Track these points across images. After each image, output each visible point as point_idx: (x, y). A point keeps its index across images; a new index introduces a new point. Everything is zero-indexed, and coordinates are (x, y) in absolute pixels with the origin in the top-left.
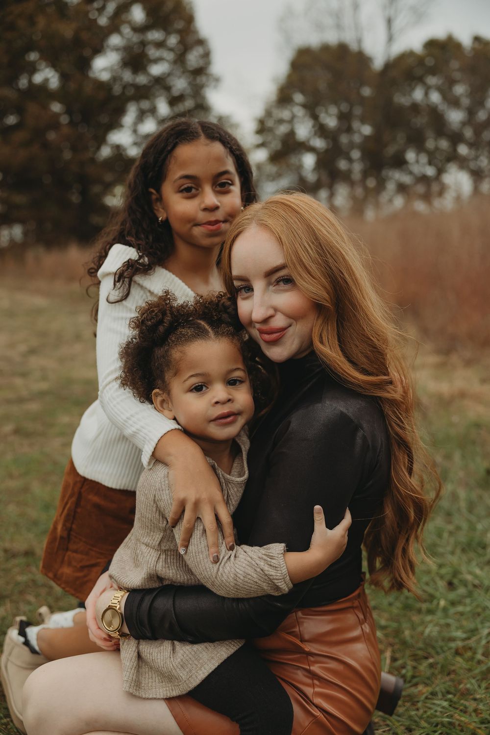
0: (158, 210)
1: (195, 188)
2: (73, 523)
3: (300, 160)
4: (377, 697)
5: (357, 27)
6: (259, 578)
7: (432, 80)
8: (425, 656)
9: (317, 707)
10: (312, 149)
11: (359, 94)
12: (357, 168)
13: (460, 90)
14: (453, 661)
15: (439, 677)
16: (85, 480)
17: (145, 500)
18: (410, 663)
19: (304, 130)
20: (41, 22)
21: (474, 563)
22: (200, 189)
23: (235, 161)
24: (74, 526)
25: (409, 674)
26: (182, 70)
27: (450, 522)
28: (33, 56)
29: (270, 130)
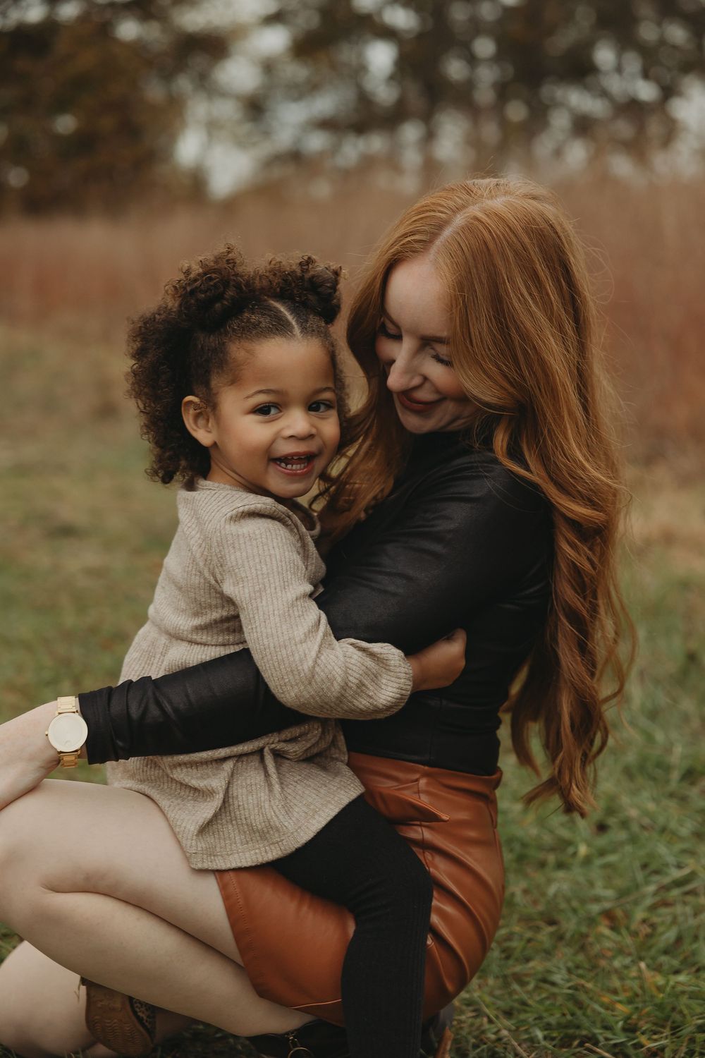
3: (360, 55)
10: (388, 33)
12: (487, 76)
21: (645, 794)
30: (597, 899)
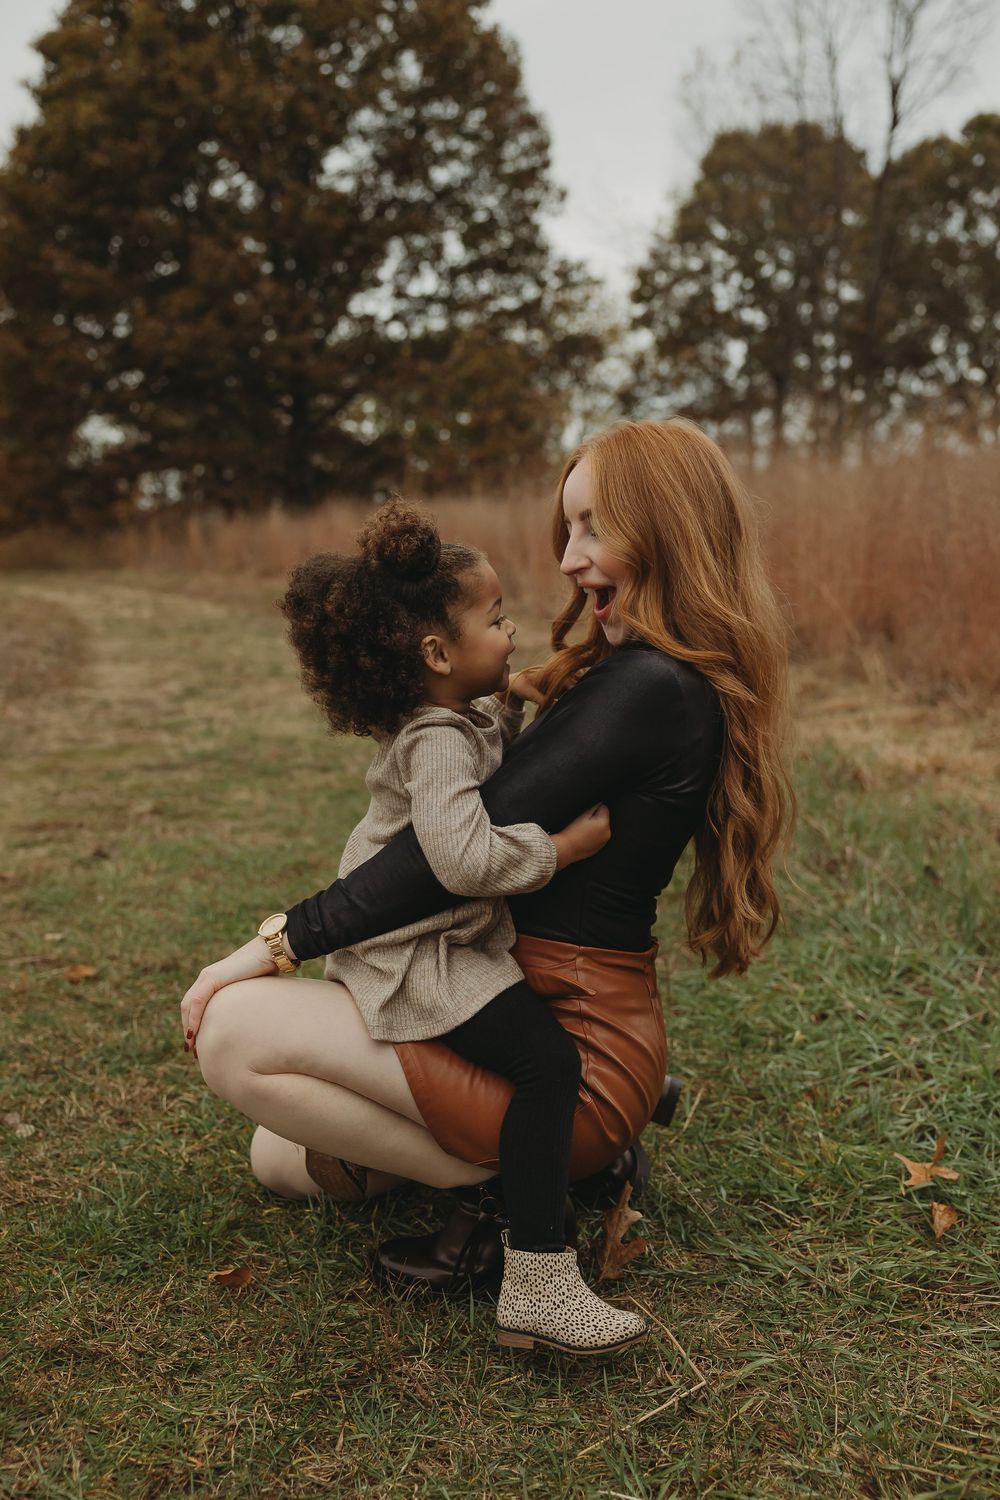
3: (723, 351)
7: (982, 197)
9: (589, 1089)
11: (837, 222)
19: (726, 295)
20: (225, 83)
28: (210, 148)
29: (661, 292)
30: (803, 1079)
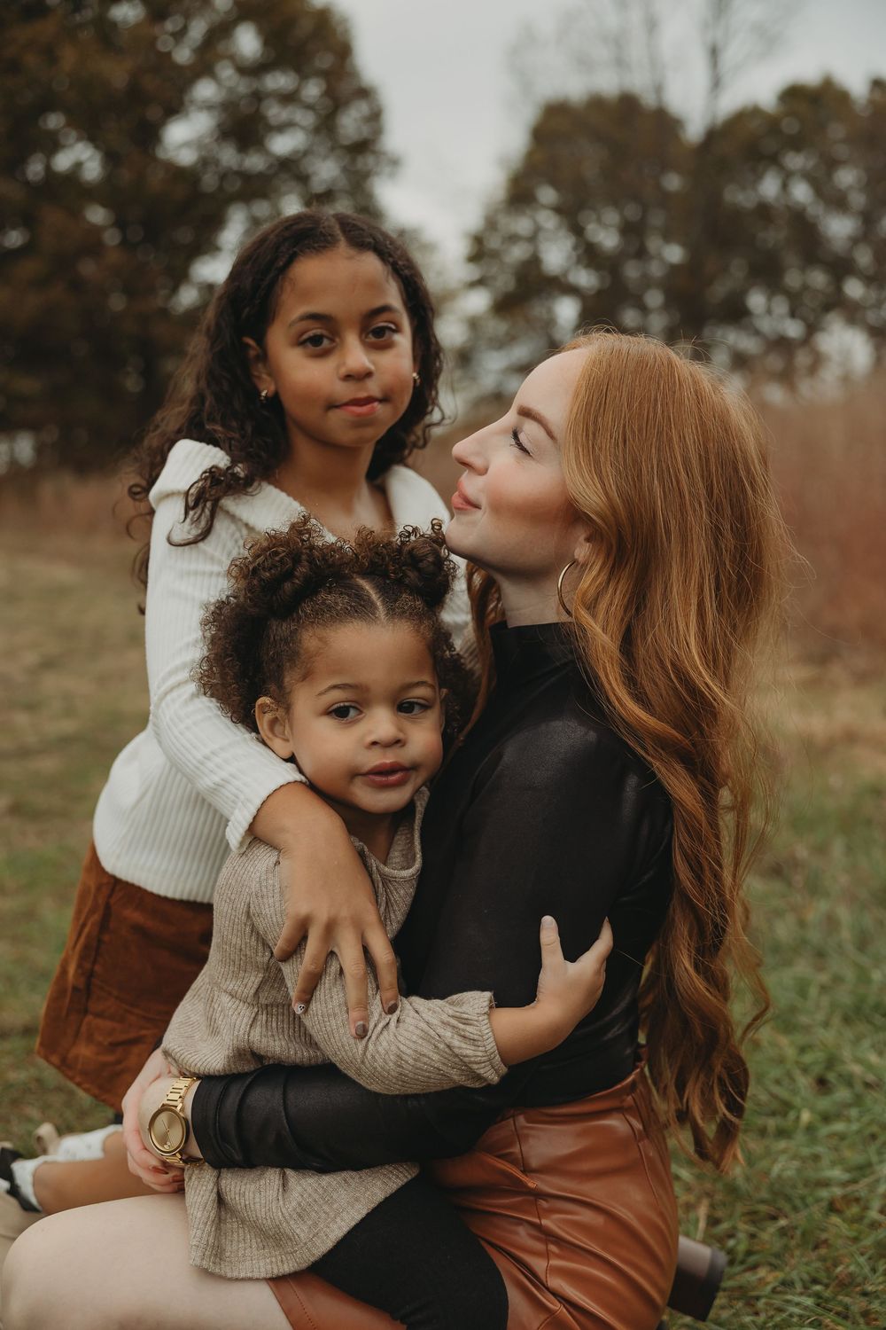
0: (259, 378)
1: (327, 338)
2: (94, 962)
4: (672, 1281)
5: (654, 62)
6: (444, 1060)
7: (795, 161)
8: (772, 1213)
9: (555, 1294)
10: (571, 290)
11: (658, 186)
12: (657, 324)
13: (847, 177)
14: (825, 1224)
15: (797, 1253)
16: (116, 882)
17: (230, 911)
18: (744, 1228)
19: (556, 255)
20: (69, 57)
21: (866, 1043)
22: (337, 340)
23: (402, 287)
24: (97, 968)
25: (742, 1248)
26: (329, 144)
27: (820, 969)
28: (54, 121)
29: (495, 255)
30: (825, 1183)
